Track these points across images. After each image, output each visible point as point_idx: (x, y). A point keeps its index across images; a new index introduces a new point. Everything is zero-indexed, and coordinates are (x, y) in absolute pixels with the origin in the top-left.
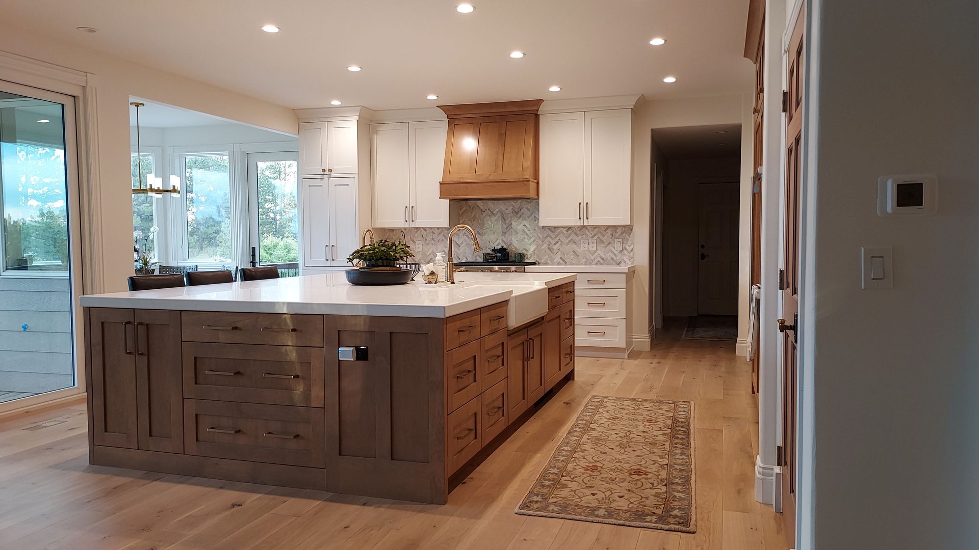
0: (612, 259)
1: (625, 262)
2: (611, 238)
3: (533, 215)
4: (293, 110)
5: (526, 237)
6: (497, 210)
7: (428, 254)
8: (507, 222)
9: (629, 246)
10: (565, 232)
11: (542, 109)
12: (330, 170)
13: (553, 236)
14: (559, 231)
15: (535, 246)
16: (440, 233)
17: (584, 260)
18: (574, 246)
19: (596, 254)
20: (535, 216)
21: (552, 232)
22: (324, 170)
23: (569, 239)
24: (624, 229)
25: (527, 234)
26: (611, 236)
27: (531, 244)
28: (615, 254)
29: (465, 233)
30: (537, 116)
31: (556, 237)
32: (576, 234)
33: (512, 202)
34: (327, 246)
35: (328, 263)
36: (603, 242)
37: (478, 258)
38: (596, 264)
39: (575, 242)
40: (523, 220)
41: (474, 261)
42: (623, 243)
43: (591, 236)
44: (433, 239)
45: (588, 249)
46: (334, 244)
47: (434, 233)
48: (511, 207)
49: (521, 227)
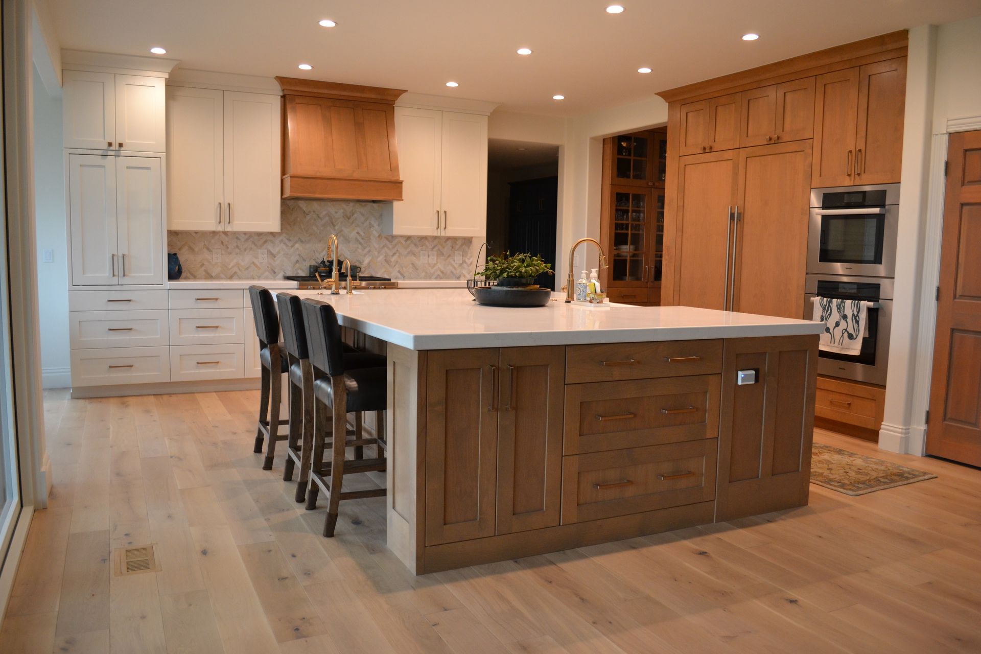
0: (452, 272)
1: (464, 276)
2: (451, 250)
3: (368, 222)
5: (360, 246)
6: (324, 213)
7: (230, 267)
8: (337, 228)
9: (469, 259)
10: (404, 243)
11: (400, 100)
12: (121, 145)
13: (390, 247)
15: (370, 258)
16: (247, 239)
17: (424, 274)
18: (413, 258)
19: (436, 268)
21: (389, 241)
22: (110, 144)
23: (409, 250)
24: (463, 241)
25: (360, 243)
26: (451, 248)
27: (365, 255)
28: (455, 268)
29: (282, 241)
30: (392, 108)
31: (393, 248)
32: (415, 245)
33: (344, 205)
34: (115, 255)
35: (115, 281)
36: (443, 254)
38: (436, 278)
39: (414, 254)
40: (356, 227)
41: (294, 275)
42: (463, 256)
43: (431, 247)
44: (237, 247)
45: (428, 262)
46: (126, 253)
47: (239, 239)
48: (342, 211)
49: (353, 235)
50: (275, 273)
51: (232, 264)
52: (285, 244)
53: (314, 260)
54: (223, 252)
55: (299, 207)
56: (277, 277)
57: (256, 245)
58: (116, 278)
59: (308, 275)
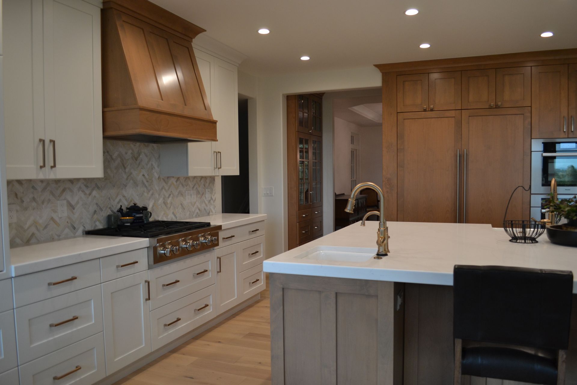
0: (204, 209)
1: (212, 212)
2: (204, 188)
3: (150, 163)
5: (146, 189)
7: (26, 227)
8: (127, 170)
9: (214, 196)
10: (175, 183)
15: (153, 201)
16: (44, 189)
17: (188, 213)
18: (182, 198)
19: (195, 206)
20: (152, 164)
21: (165, 183)
23: (178, 190)
24: (210, 179)
25: (146, 186)
26: (203, 186)
27: (149, 199)
28: (207, 205)
29: (80, 188)
31: (169, 189)
32: (183, 185)
36: (199, 193)
37: (97, 223)
38: (196, 216)
39: (182, 194)
40: (142, 168)
41: (93, 229)
42: (210, 193)
43: (192, 187)
44: (34, 199)
45: (191, 201)
47: (36, 189)
48: (131, 151)
49: (140, 177)
50: (74, 228)
51: (28, 224)
52: (83, 191)
53: (110, 208)
56: (77, 234)
57: (54, 195)
59: (106, 227)
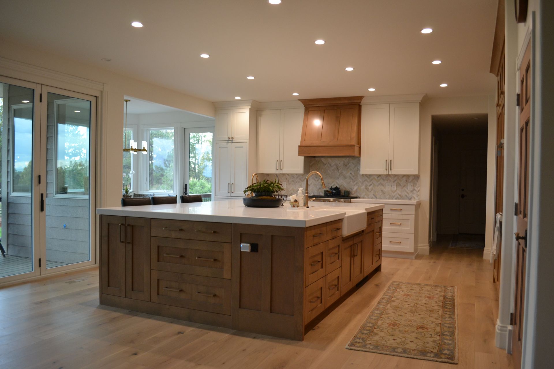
0: (406, 196)
1: (414, 198)
2: (406, 183)
4: (213, 102)
5: (352, 180)
6: (334, 164)
7: (290, 190)
8: (340, 171)
9: (417, 188)
10: (376, 178)
11: (363, 102)
12: (233, 138)
13: (369, 181)
14: (372, 177)
15: (357, 187)
16: (297, 178)
17: (388, 196)
18: (382, 187)
19: (396, 193)
20: (357, 168)
21: (368, 178)
22: (229, 138)
23: (379, 182)
24: (414, 177)
25: (352, 179)
26: (405, 181)
27: (354, 185)
28: (408, 193)
30: (360, 106)
32: (383, 180)
33: (343, 159)
34: (229, 184)
35: (229, 194)
36: (400, 185)
37: (321, 193)
38: (396, 199)
39: (383, 185)
40: (350, 170)
41: (318, 195)
42: (413, 186)
43: (393, 181)
44: (293, 181)
45: (391, 189)
46: (233, 183)
47: (294, 177)
48: (343, 162)
49: (348, 174)
51: (290, 189)
52: (314, 179)
54: (287, 183)
55: (321, 161)
57: (301, 180)
58: (230, 193)
59: (324, 195)
